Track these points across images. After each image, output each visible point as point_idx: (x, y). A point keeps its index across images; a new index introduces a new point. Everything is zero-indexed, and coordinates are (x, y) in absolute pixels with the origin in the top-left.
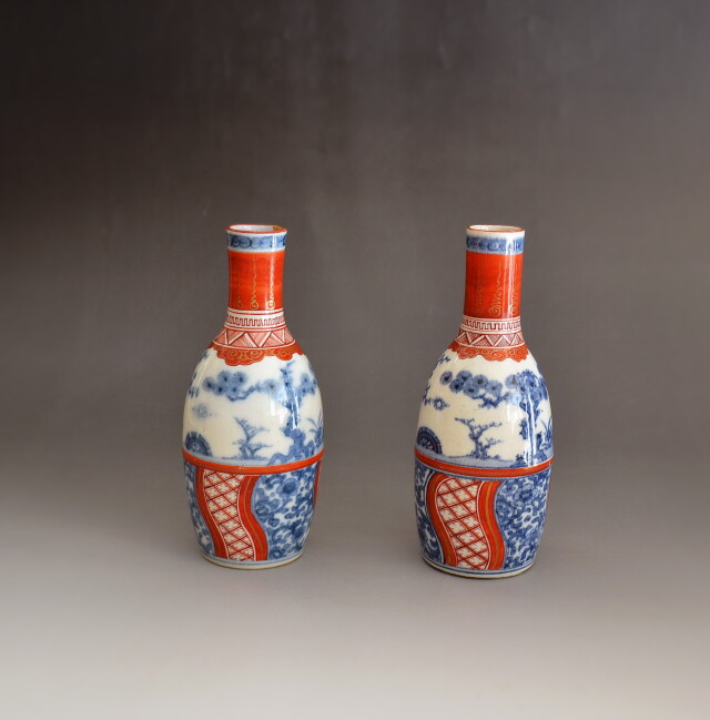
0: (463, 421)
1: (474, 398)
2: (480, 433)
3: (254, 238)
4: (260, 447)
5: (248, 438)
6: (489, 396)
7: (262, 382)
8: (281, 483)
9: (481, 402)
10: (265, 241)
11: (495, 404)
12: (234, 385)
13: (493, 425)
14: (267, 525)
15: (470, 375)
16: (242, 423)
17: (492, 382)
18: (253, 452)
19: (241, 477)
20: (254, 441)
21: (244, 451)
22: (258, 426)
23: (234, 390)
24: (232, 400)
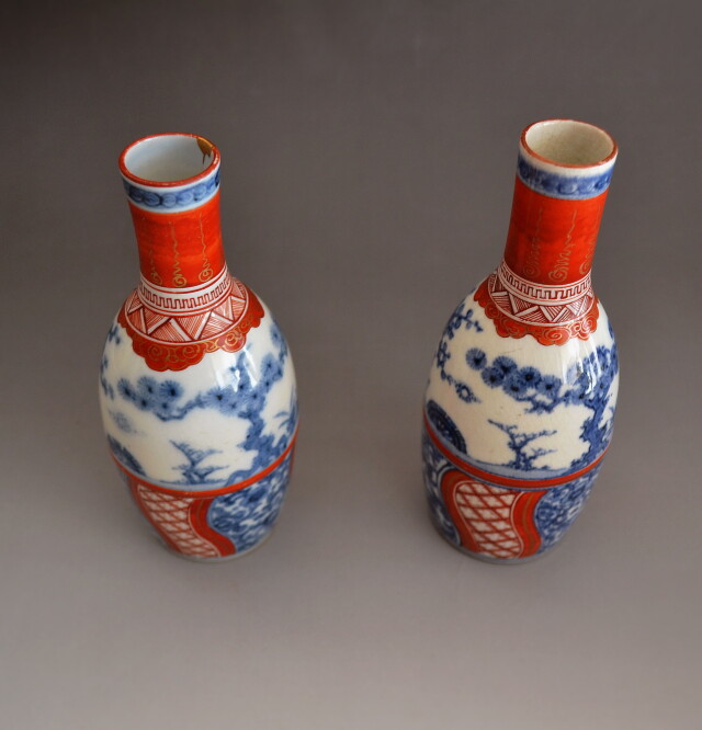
0: (501, 426)
1: (519, 400)
2: (524, 443)
3: (166, 194)
4: (211, 470)
5: (194, 463)
6: (542, 398)
7: (204, 394)
8: (245, 496)
9: (529, 405)
10: (184, 195)
11: (548, 409)
12: (163, 400)
13: (544, 433)
14: (231, 533)
15: (515, 366)
16: (182, 447)
17: (547, 377)
18: (202, 477)
19: (190, 500)
20: (203, 465)
21: (190, 477)
22: (205, 449)
23: (165, 406)
24: (164, 419)
